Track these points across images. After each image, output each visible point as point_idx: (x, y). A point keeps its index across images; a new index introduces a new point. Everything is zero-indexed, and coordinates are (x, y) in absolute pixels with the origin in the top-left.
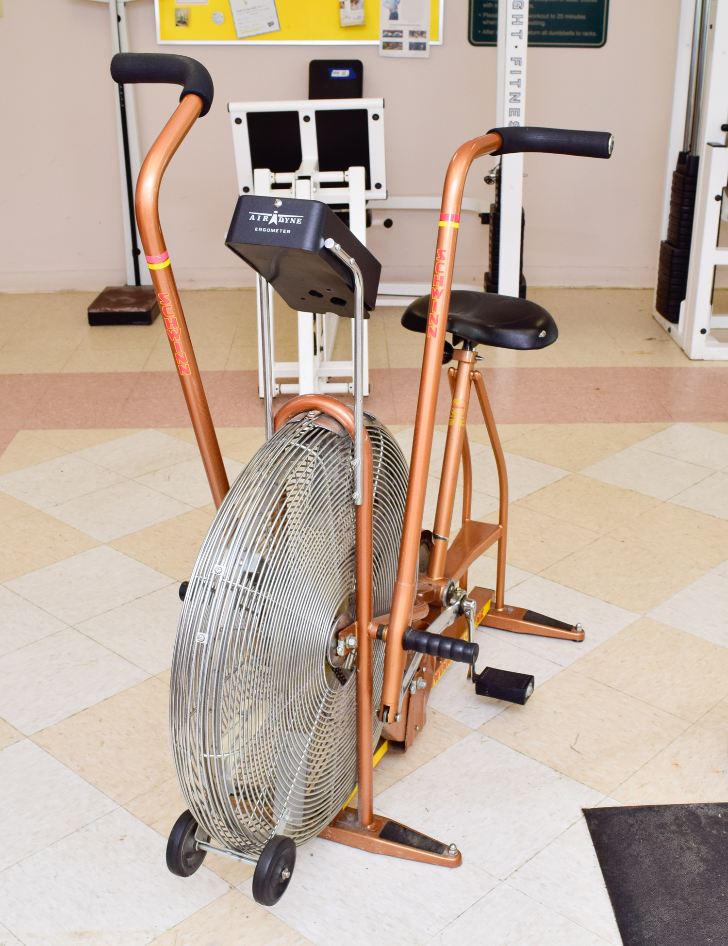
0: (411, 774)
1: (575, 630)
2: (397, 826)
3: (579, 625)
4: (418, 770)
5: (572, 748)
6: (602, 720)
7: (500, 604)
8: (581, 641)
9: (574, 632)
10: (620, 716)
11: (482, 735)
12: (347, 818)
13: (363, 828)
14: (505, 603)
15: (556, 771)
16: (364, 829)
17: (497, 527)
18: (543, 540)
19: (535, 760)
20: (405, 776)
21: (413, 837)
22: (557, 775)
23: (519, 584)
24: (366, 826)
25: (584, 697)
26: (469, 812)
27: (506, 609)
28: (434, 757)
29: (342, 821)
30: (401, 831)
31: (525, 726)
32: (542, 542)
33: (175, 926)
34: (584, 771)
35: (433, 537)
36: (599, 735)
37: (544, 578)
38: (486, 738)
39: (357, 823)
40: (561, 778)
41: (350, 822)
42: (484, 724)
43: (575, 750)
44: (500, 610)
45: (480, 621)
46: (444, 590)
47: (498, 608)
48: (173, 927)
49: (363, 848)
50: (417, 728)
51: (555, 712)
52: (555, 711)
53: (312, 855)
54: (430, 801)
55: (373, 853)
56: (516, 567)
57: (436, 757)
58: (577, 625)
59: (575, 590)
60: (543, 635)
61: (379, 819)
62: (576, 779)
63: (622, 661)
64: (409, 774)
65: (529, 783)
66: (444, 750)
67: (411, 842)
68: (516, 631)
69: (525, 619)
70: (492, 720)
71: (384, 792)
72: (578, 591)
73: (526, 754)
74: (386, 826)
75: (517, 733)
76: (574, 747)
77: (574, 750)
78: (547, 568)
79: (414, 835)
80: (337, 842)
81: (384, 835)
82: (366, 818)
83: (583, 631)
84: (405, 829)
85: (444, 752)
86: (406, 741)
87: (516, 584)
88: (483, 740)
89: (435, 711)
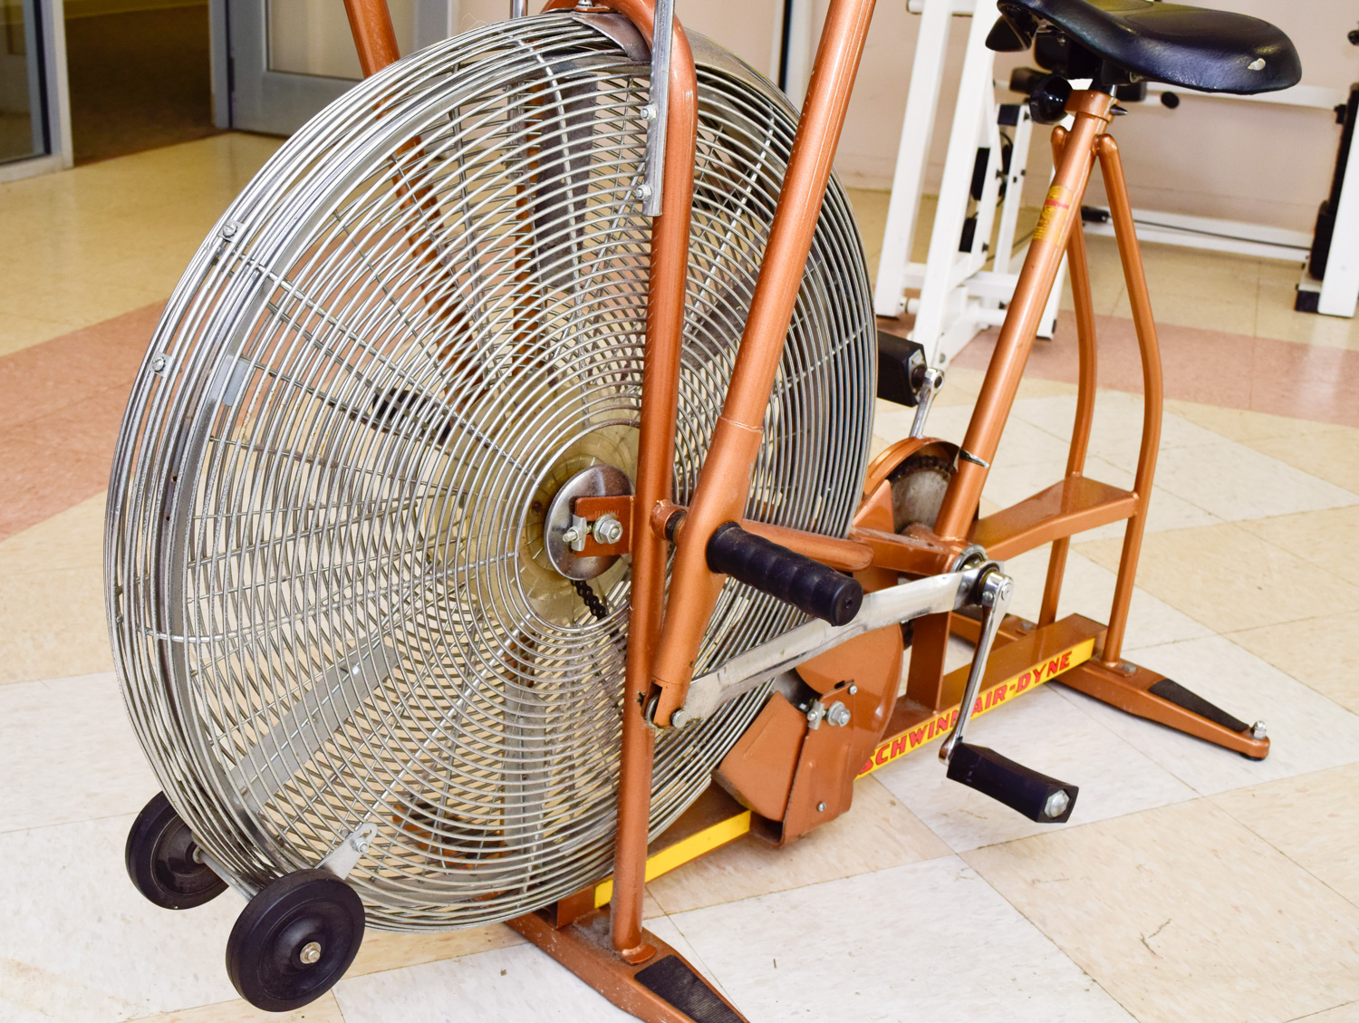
0: (784, 893)
1: (1249, 734)
2: (683, 969)
3: (1260, 725)
4: (801, 890)
5: (1143, 940)
6: (1236, 908)
7: (1112, 654)
8: (1258, 759)
9: (1246, 737)
10: (1280, 912)
11: (965, 866)
12: (594, 923)
13: (613, 951)
14: (1123, 656)
15: (1085, 973)
16: (615, 954)
17: (1127, 495)
18: (1261, 586)
19: (1052, 940)
20: (771, 893)
21: (703, 999)
22: (1085, 982)
23: (1179, 642)
24: (621, 950)
25: (1217, 856)
26: (857, 993)
27: (1121, 665)
28: (847, 877)
29: (583, 926)
30: (685, 981)
31: (1062, 874)
32: (1260, 588)
33: (179, 1011)
34: (1147, 991)
35: (957, 456)
36: (1215, 934)
37: (1235, 643)
38: (970, 873)
39: (606, 938)
40: (1088, 990)
41: (596, 932)
42: (980, 848)
43: (1147, 946)
44: (1112, 665)
45: (1059, 672)
46: (953, 561)
47: (1108, 661)
48: (175, 1011)
49: (602, 991)
50: (821, 806)
51: (1139, 867)
52: (1141, 865)
53: (503, 973)
54: (791, 950)
55: (618, 1005)
56: (1187, 615)
57: (851, 879)
58: (1256, 725)
59: (1290, 675)
60: (1182, 729)
61: (655, 945)
62: (1122, 1002)
63: (1331, 815)
64: (779, 891)
65: (1014, 980)
66: (876, 869)
67: (693, 1007)
68: (1130, 711)
69: (1152, 691)
70: (1000, 846)
71: (713, 907)
72: (1294, 678)
73: (1037, 924)
74: (660, 961)
75: (1039, 881)
76: (1147, 941)
77: (1144, 946)
78: (1247, 630)
79: (705, 996)
80: (563, 965)
81: (646, 978)
82: (623, 932)
83: (1266, 740)
84: (696, 979)
85: (872, 873)
86: (784, 822)
87: (1172, 640)
88: (963, 874)
89: (896, 801)
